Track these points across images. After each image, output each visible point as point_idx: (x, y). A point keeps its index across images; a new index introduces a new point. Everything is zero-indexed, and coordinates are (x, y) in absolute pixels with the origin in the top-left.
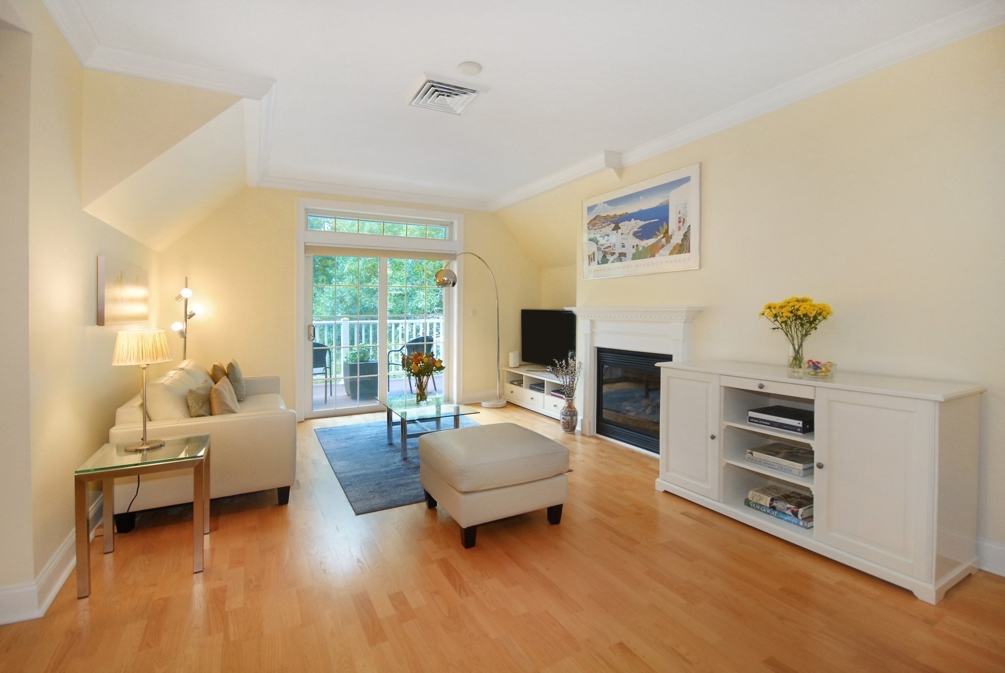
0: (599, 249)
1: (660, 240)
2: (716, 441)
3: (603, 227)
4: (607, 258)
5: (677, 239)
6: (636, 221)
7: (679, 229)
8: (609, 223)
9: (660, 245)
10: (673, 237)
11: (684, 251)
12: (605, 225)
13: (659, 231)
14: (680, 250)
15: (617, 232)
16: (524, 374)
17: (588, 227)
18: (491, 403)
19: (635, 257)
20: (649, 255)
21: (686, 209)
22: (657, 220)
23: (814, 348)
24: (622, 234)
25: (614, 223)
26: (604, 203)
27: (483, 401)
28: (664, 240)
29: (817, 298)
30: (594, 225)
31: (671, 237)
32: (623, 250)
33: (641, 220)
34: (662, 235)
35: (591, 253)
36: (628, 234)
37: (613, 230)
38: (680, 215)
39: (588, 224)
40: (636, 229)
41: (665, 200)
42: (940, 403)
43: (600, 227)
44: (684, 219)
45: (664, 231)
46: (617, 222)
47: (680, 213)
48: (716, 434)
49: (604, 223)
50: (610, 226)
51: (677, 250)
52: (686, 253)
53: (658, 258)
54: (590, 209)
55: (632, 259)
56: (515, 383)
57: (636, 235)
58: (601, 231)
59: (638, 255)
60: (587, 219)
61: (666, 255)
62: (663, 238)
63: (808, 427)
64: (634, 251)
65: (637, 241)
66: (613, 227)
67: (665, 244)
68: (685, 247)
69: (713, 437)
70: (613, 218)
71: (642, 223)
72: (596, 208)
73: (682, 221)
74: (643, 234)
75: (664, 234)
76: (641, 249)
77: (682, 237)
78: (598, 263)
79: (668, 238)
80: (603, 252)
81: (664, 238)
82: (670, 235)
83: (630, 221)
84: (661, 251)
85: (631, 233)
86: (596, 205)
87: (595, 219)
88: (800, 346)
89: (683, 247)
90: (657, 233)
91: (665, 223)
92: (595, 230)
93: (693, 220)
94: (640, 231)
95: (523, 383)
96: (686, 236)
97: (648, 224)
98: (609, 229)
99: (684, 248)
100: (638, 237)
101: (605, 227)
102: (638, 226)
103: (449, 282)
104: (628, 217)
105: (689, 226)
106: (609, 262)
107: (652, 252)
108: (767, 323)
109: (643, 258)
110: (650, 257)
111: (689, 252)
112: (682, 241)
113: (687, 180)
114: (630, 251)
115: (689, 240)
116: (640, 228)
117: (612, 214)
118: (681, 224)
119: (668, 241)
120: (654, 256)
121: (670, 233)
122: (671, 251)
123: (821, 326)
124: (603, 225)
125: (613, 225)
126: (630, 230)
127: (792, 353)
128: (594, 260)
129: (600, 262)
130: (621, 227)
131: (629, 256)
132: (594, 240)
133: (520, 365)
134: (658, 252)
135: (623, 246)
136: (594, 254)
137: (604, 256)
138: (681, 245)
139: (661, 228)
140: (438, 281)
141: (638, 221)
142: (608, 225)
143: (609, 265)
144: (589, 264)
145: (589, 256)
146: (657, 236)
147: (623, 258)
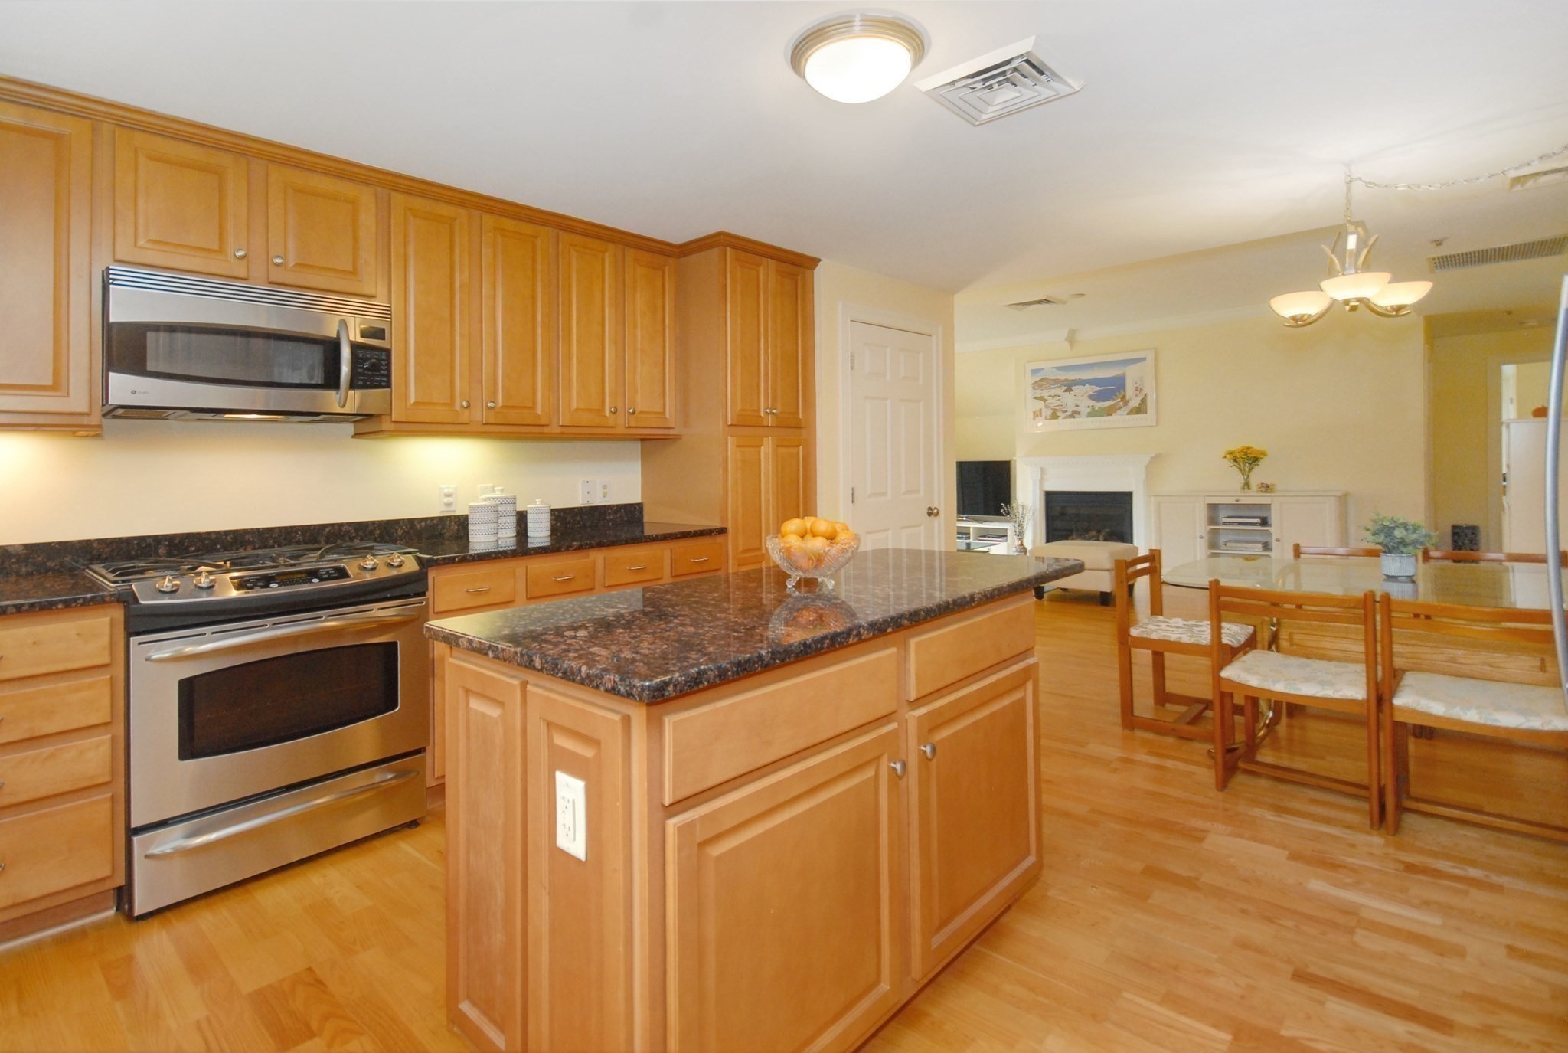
0: (1046, 407)
1: (1117, 404)
2: (1203, 540)
3: (1052, 388)
4: (1058, 415)
5: (1135, 403)
6: (1092, 386)
7: (1137, 396)
8: (1059, 385)
9: (1117, 407)
10: (1130, 401)
11: (1141, 413)
13: (1116, 396)
14: (1137, 412)
15: (1069, 394)
17: (1033, 387)
19: (1089, 415)
20: (1106, 415)
21: (1142, 382)
22: (1113, 387)
23: (1258, 476)
24: (1075, 396)
25: (1065, 386)
26: (1052, 368)
28: (1121, 403)
29: (1257, 445)
30: (1041, 386)
31: (1128, 401)
32: (1077, 409)
33: (1097, 386)
34: (1119, 400)
35: (1037, 409)
36: (1083, 396)
37: (1066, 391)
38: (1137, 386)
39: (1033, 384)
40: (1091, 393)
41: (1121, 372)
42: (1340, 497)
43: (1048, 388)
44: (1140, 388)
45: (1121, 396)
46: (1069, 386)
47: (1136, 384)
48: (1203, 535)
49: (1053, 385)
50: (1061, 388)
51: (1134, 412)
52: (1143, 414)
53: (1114, 417)
54: (1034, 372)
55: (1087, 417)
57: (1091, 397)
58: (1049, 391)
59: (1093, 414)
60: (1030, 380)
61: (1123, 415)
63: (1265, 522)
64: (1089, 410)
65: (1093, 403)
66: (1064, 390)
67: (1123, 407)
68: (1142, 410)
69: (1201, 538)
70: (1064, 382)
71: (1098, 388)
72: (1042, 372)
73: (1138, 389)
74: (1098, 397)
75: (1121, 399)
76: (1097, 409)
77: (1139, 402)
78: (1046, 419)
79: (1126, 403)
80: (1052, 409)
83: (1085, 386)
84: (1118, 412)
85: (1087, 395)
86: (1043, 369)
87: (1041, 380)
88: (1248, 476)
89: (1140, 409)
90: (1114, 397)
91: (1121, 390)
92: (1042, 390)
93: (1149, 389)
94: (1096, 394)
96: (1144, 401)
98: (1059, 391)
100: (1093, 400)
101: (1054, 388)
102: (1094, 391)
104: (1083, 383)
105: (1145, 394)
107: (1109, 412)
108: (1228, 463)
109: (1099, 417)
111: (1146, 414)
112: (1139, 404)
113: (1143, 359)
114: (1085, 411)
115: (1145, 405)
116: (1096, 392)
117: (1063, 378)
118: (1138, 392)
119: (1125, 405)
120: (1111, 415)
121: (1127, 398)
122: (1129, 412)
123: (1262, 463)
125: (1064, 388)
126: (1085, 393)
127: (1243, 482)
128: (1041, 416)
129: (1049, 418)
130: (1074, 390)
131: (1084, 414)
132: (1042, 399)
134: (1115, 412)
135: (1077, 406)
136: (1040, 410)
137: (1054, 414)
138: (1138, 408)
139: (1118, 394)
141: (1094, 387)
142: (1059, 387)
143: (1060, 420)
144: (1034, 419)
145: (1034, 412)
146: (1114, 400)
147: (1076, 415)
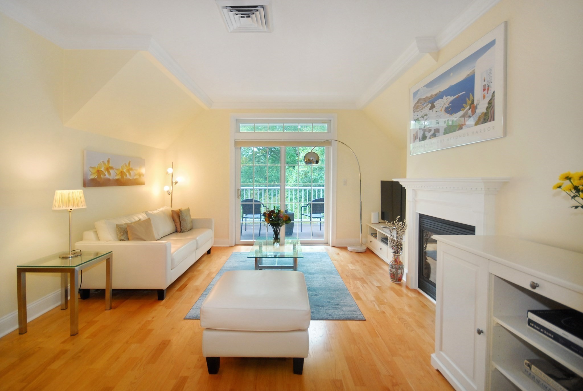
0: (420, 128)
1: (467, 112)
2: (482, 339)
3: (423, 108)
4: (426, 135)
5: (482, 108)
6: (447, 97)
7: (484, 97)
8: (427, 103)
9: (467, 116)
10: (478, 107)
11: (489, 120)
12: (424, 106)
13: (466, 103)
14: (485, 119)
15: (433, 111)
16: (378, 230)
17: (413, 111)
18: (353, 248)
19: (446, 131)
20: (458, 129)
21: (491, 75)
22: (465, 92)
24: (436, 112)
25: (430, 103)
26: (424, 86)
27: (349, 246)
28: (470, 112)
30: (417, 108)
31: (476, 107)
32: (437, 127)
33: (451, 96)
34: (469, 107)
35: (415, 132)
36: (441, 111)
37: (430, 109)
38: (485, 83)
39: (414, 108)
40: (447, 105)
41: (471, 71)
43: (421, 108)
44: (489, 86)
45: (470, 102)
46: (432, 102)
47: (484, 81)
48: (483, 328)
49: (423, 104)
50: (428, 106)
51: (482, 120)
52: (490, 121)
53: (465, 130)
54: (415, 94)
55: (444, 134)
56: (374, 235)
58: (421, 112)
59: (449, 130)
60: (412, 103)
61: (472, 127)
62: (469, 109)
64: (446, 126)
65: (447, 117)
66: (429, 107)
67: (471, 115)
68: (490, 115)
69: (480, 332)
70: (430, 98)
71: (451, 98)
72: (419, 92)
73: (486, 88)
74: (452, 109)
75: (470, 105)
76: (450, 123)
77: (487, 105)
78: (420, 141)
79: (474, 109)
80: (423, 130)
81: (471, 110)
82: (475, 105)
83: (442, 98)
84: (468, 123)
85: (443, 109)
86: (418, 90)
87: (418, 102)
90: (464, 105)
91: (471, 94)
92: (418, 111)
93: (497, 87)
94: (450, 106)
95: (377, 236)
96: (491, 104)
97: (456, 98)
98: (427, 109)
99: (488, 117)
101: (424, 108)
102: (448, 102)
103: (313, 161)
104: (440, 96)
105: (494, 92)
106: (428, 138)
107: (460, 125)
108: (566, 200)
109: (453, 132)
110: (458, 130)
111: (494, 120)
112: (487, 109)
113: (492, 43)
114: (443, 127)
115: (493, 107)
116: (450, 103)
117: (429, 95)
118: (486, 91)
119: (474, 112)
120: (462, 129)
121: (475, 103)
122: (477, 122)
124: (423, 106)
125: (430, 105)
126: (443, 107)
128: (417, 139)
129: (421, 139)
130: (435, 105)
131: (442, 131)
132: (417, 121)
133: (379, 222)
134: (465, 124)
135: (438, 123)
136: (417, 132)
137: (424, 134)
138: (486, 114)
139: (467, 99)
140: (305, 160)
141: (449, 97)
142: (427, 106)
143: (427, 141)
144: (414, 142)
145: (414, 134)
146: (464, 108)
147: (436, 133)
